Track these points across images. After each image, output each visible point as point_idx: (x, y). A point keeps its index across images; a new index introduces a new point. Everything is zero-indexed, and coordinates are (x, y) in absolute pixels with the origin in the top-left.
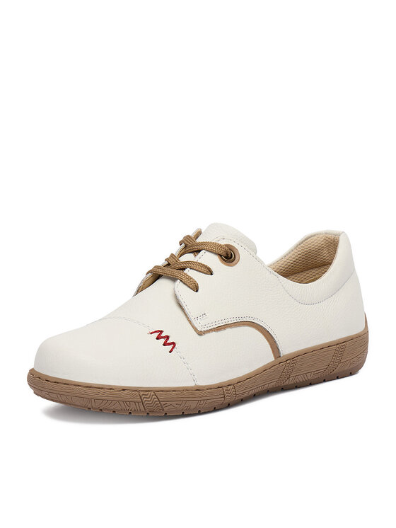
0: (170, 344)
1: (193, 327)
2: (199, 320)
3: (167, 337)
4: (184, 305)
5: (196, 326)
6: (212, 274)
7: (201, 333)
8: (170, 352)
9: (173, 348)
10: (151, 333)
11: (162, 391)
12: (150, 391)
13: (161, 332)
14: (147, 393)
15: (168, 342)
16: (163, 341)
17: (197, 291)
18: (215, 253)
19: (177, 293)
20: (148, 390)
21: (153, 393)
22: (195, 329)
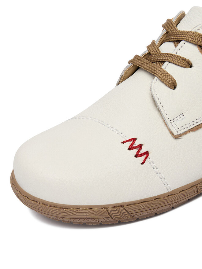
0: (142, 155)
1: (169, 130)
2: (176, 122)
3: (140, 146)
4: (160, 106)
5: (172, 129)
6: (191, 67)
7: (177, 137)
8: (142, 163)
9: (146, 158)
10: (123, 143)
11: (131, 204)
12: (118, 206)
13: (135, 140)
14: (115, 209)
15: (142, 152)
16: (135, 151)
17: (175, 88)
18: (195, 44)
19: (154, 93)
20: (117, 206)
21: (121, 208)
22: (171, 133)
